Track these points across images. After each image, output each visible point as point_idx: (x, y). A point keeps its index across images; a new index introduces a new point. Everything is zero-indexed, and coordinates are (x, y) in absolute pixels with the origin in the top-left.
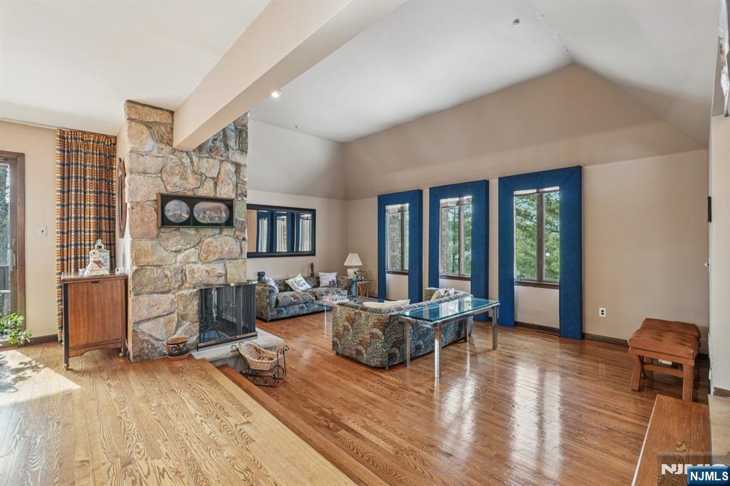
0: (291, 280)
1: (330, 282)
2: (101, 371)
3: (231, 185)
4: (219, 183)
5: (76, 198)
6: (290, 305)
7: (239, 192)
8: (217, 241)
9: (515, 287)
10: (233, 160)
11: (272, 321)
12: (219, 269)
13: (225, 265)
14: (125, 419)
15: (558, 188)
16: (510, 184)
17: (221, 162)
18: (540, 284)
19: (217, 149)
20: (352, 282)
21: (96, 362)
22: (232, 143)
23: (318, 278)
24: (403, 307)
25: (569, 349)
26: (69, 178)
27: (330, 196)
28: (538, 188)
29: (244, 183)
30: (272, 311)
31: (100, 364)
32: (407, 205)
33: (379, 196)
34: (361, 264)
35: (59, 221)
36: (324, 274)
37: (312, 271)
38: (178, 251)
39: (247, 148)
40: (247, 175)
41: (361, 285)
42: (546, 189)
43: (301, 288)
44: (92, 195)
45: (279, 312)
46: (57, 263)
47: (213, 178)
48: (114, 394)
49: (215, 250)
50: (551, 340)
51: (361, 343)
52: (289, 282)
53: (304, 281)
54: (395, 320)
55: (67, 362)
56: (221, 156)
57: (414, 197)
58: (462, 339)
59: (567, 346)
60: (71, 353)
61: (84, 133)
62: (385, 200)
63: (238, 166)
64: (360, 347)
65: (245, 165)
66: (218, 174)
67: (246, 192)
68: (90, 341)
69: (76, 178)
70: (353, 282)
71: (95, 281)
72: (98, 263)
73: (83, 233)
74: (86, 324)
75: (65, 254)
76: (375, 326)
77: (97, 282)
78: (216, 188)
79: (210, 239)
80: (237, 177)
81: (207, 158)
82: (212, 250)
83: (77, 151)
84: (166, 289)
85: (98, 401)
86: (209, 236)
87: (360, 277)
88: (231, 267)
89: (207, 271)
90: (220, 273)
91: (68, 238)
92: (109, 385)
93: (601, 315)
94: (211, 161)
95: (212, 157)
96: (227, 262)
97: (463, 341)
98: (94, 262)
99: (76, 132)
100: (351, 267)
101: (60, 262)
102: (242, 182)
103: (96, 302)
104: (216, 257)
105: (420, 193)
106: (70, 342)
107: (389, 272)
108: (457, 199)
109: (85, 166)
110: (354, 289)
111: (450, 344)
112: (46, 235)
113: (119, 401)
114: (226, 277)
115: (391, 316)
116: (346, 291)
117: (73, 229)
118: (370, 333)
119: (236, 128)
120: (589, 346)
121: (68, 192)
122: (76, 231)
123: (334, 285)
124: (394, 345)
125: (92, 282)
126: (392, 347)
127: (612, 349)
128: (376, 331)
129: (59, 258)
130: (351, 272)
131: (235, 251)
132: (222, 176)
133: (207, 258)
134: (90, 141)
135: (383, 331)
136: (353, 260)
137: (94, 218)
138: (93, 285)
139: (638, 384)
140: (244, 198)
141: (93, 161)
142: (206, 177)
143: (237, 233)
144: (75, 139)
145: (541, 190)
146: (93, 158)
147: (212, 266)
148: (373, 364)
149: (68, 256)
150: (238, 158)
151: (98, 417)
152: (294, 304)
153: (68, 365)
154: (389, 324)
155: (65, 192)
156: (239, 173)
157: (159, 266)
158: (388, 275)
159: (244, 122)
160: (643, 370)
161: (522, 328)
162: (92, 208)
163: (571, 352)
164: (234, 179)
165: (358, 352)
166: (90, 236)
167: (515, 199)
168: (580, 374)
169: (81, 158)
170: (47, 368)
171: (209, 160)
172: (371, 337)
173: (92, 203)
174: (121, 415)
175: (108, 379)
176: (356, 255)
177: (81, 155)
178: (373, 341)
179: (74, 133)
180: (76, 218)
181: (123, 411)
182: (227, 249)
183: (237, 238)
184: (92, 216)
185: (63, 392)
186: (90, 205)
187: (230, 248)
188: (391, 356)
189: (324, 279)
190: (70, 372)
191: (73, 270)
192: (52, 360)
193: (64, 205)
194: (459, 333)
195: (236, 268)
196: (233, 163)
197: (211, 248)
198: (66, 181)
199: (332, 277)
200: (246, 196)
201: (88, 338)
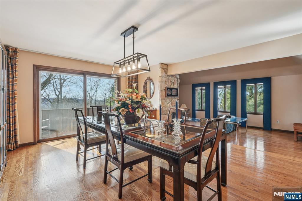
9: (247, 114)
15: (263, 84)
16: (245, 82)
18: (255, 113)
28: (255, 83)
32: (204, 88)
33: (192, 84)
38: (168, 103)
47: (173, 82)
56: (175, 76)
62: (195, 86)
78: (174, 85)
84: (166, 113)
86: (173, 99)
93: (277, 123)
94: (173, 78)
105: (209, 84)
107: (197, 110)
108: (224, 86)
121: (130, 86)
132: (175, 82)
156: (178, 81)
157: (165, 107)
167: (247, 86)
176: (185, 104)
196: (177, 78)
197: (173, 102)
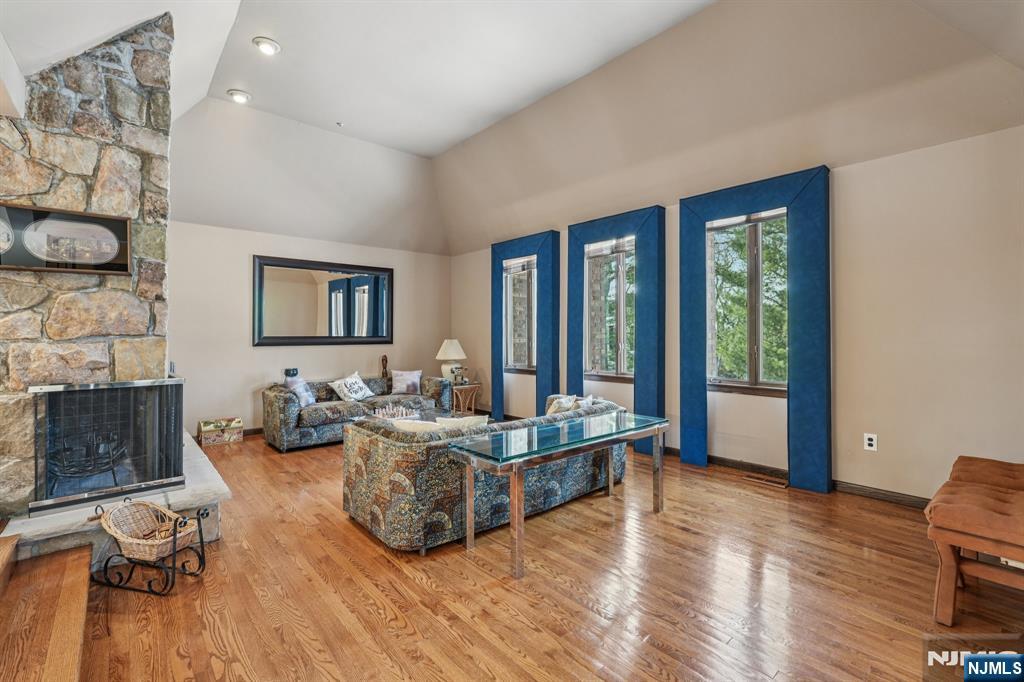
0: (338, 382)
1: (408, 387)
3: (127, 193)
4: (98, 187)
6: (324, 423)
7: (148, 206)
8: (89, 299)
9: (708, 393)
10: (134, 144)
11: (290, 450)
12: (95, 353)
13: (111, 347)
15: (783, 210)
16: (700, 209)
17: (103, 146)
18: (754, 389)
19: (91, 120)
20: (443, 386)
22: (129, 112)
23: (390, 380)
24: (464, 430)
25: (803, 513)
27: (420, 248)
28: (748, 213)
29: (161, 191)
30: (289, 433)
32: (534, 258)
33: (493, 246)
34: (464, 357)
36: (400, 373)
37: (385, 368)
39: (168, 126)
40: (168, 177)
41: (461, 391)
42: (764, 214)
43: (354, 395)
45: (303, 435)
47: (83, 177)
49: (84, 316)
50: (772, 493)
51: (376, 502)
52: (335, 385)
53: (362, 384)
54: (439, 455)
56: (103, 134)
57: (545, 244)
58: (600, 490)
59: (802, 506)
62: (502, 251)
63: (146, 158)
64: (376, 509)
65: (163, 158)
66: (96, 169)
67: (164, 208)
70: (445, 386)
76: (398, 467)
78: (89, 197)
79: (71, 295)
80: (143, 179)
81: (69, 135)
82: (76, 316)
86: (70, 290)
87: (459, 378)
88: (125, 350)
89: (62, 358)
90: (94, 362)
93: (867, 447)
94: (76, 142)
95: (78, 135)
96: (117, 341)
97: (602, 493)
100: (446, 362)
102: (154, 189)
104: (88, 330)
105: (555, 235)
107: (509, 371)
108: (613, 242)
110: (446, 398)
111: (575, 500)
114: (112, 372)
115: (429, 449)
116: (433, 402)
118: (391, 482)
119: (140, 84)
120: (844, 507)
123: (415, 389)
124: (439, 506)
126: (434, 510)
127: (889, 515)
128: (399, 477)
130: (446, 369)
131: (133, 320)
132: (103, 175)
133: (62, 332)
135: (413, 477)
136: (451, 351)
139: (950, 611)
140: (162, 221)
142: (66, 174)
143: (144, 286)
145: (754, 216)
147: (75, 347)
148: (394, 545)
150: (148, 142)
152: (333, 421)
154: (426, 463)
156: (148, 172)
158: (506, 375)
159: (157, 75)
160: (960, 574)
161: (722, 469)
163: (807, 522)
164: (137, 182)
165: (374, 518)
167: (709, 235)
168: (819, 574)
171: (71, 139)
172: (392, 490)
176: (456, 341)
178: (396, 496)
182: (113, 315)
183: (143, 294)
187: (121, 314)
188: (432, 529)
189: (398, 381)
194: (594, 478)
195: (137, 352)
196: (134, 151)
197: (74, 314)
199: (414, 377)
200: (164, 216)
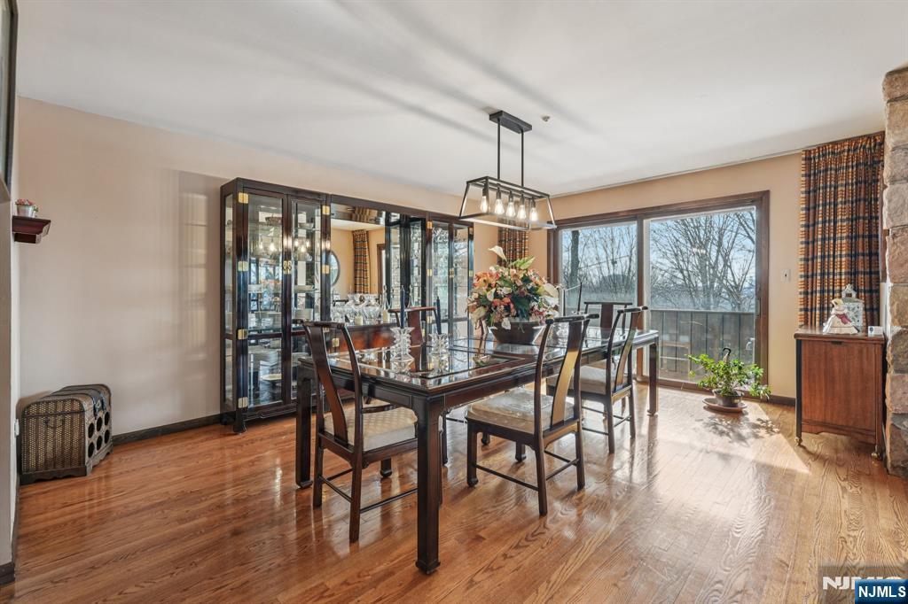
2: (839, 466)
5: (823, 231)
14: (851, 547)
21: (837, 451)
26: (815, 208)
31: (841, 455)
35: (803, 262)
44: (845, 224)
46: (799, 313)
48: (846, 504)
55: (799, 435)
60: (805, 426)
61: (835, 143)
68: (828, 419)
69: (824, 205)
71: (837, 341)
72: (843, 318)
73: (831, 277)
74: (823, 396)
75: (809, 303)
77: (840, 343)
83: (826, 170)
85: (822, 502)
91: (812, 282)
92: (844, 489)
98: (837, 315)
99: (825, 146)
101: (803, 313)
103: (837, 369)
106: (803, 413)
109: (836, 188)
112: (790, 279)
113: (852, 517)
117: (819, 271)
121: (814, 225)
122: (823, 274)
125: (832, 342)
129: (802, 307)
134: (844, 151)
137: (847, 255)
138: (833, 346)
141: (847, 176)
144: (824, 155)
146: (847, 173)
149: (812, 305)
151: (815, 521)
153: (801, 441)
155: (810, 226)
162: (844, 241)
166: (841, 279)
169: (831, 178)
170: (780, 435)
173: (844, 235)
174: (847, 538)
175: (845, 480)
177: (831, 174)
179: (822, 148)
180: (823, 257)
181: (852, 533)
184: (844, 253)
185: (787, 470)
186: (841, 238)
190: (801, 449)
191: (817, 323)
192: (787, 427)
193: (809, 242)
198: (811, 211)
201: (825, 416)
